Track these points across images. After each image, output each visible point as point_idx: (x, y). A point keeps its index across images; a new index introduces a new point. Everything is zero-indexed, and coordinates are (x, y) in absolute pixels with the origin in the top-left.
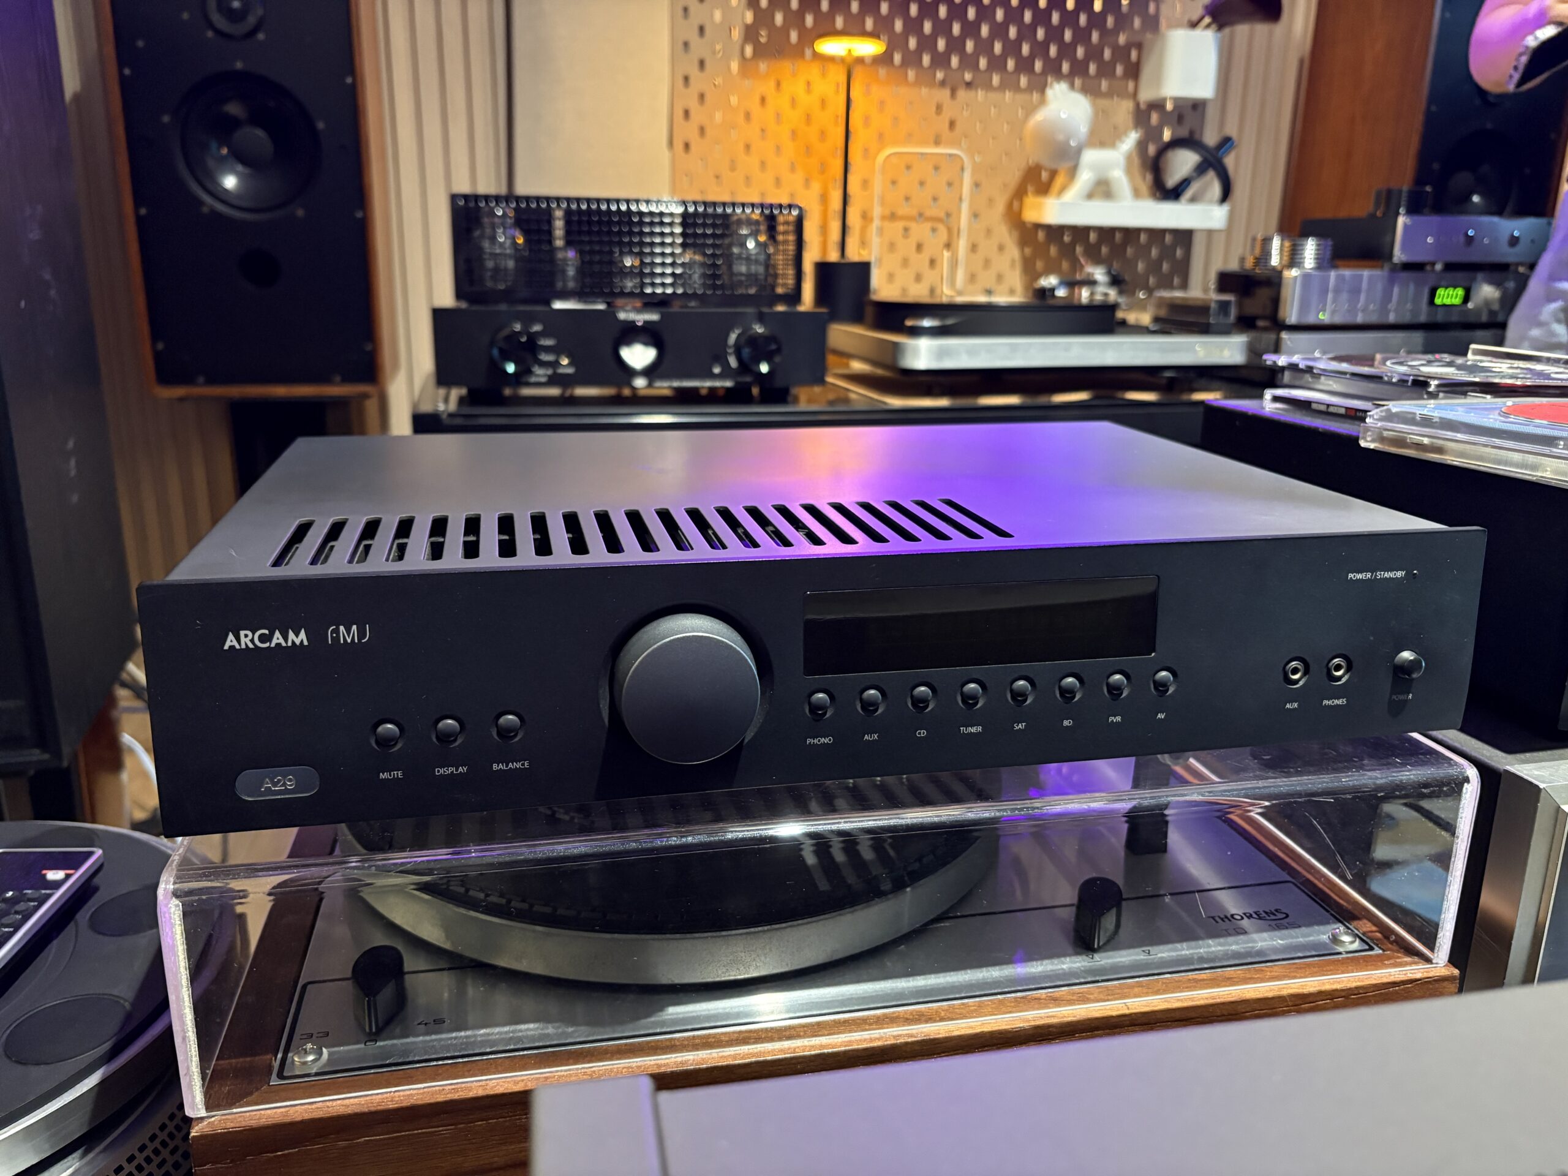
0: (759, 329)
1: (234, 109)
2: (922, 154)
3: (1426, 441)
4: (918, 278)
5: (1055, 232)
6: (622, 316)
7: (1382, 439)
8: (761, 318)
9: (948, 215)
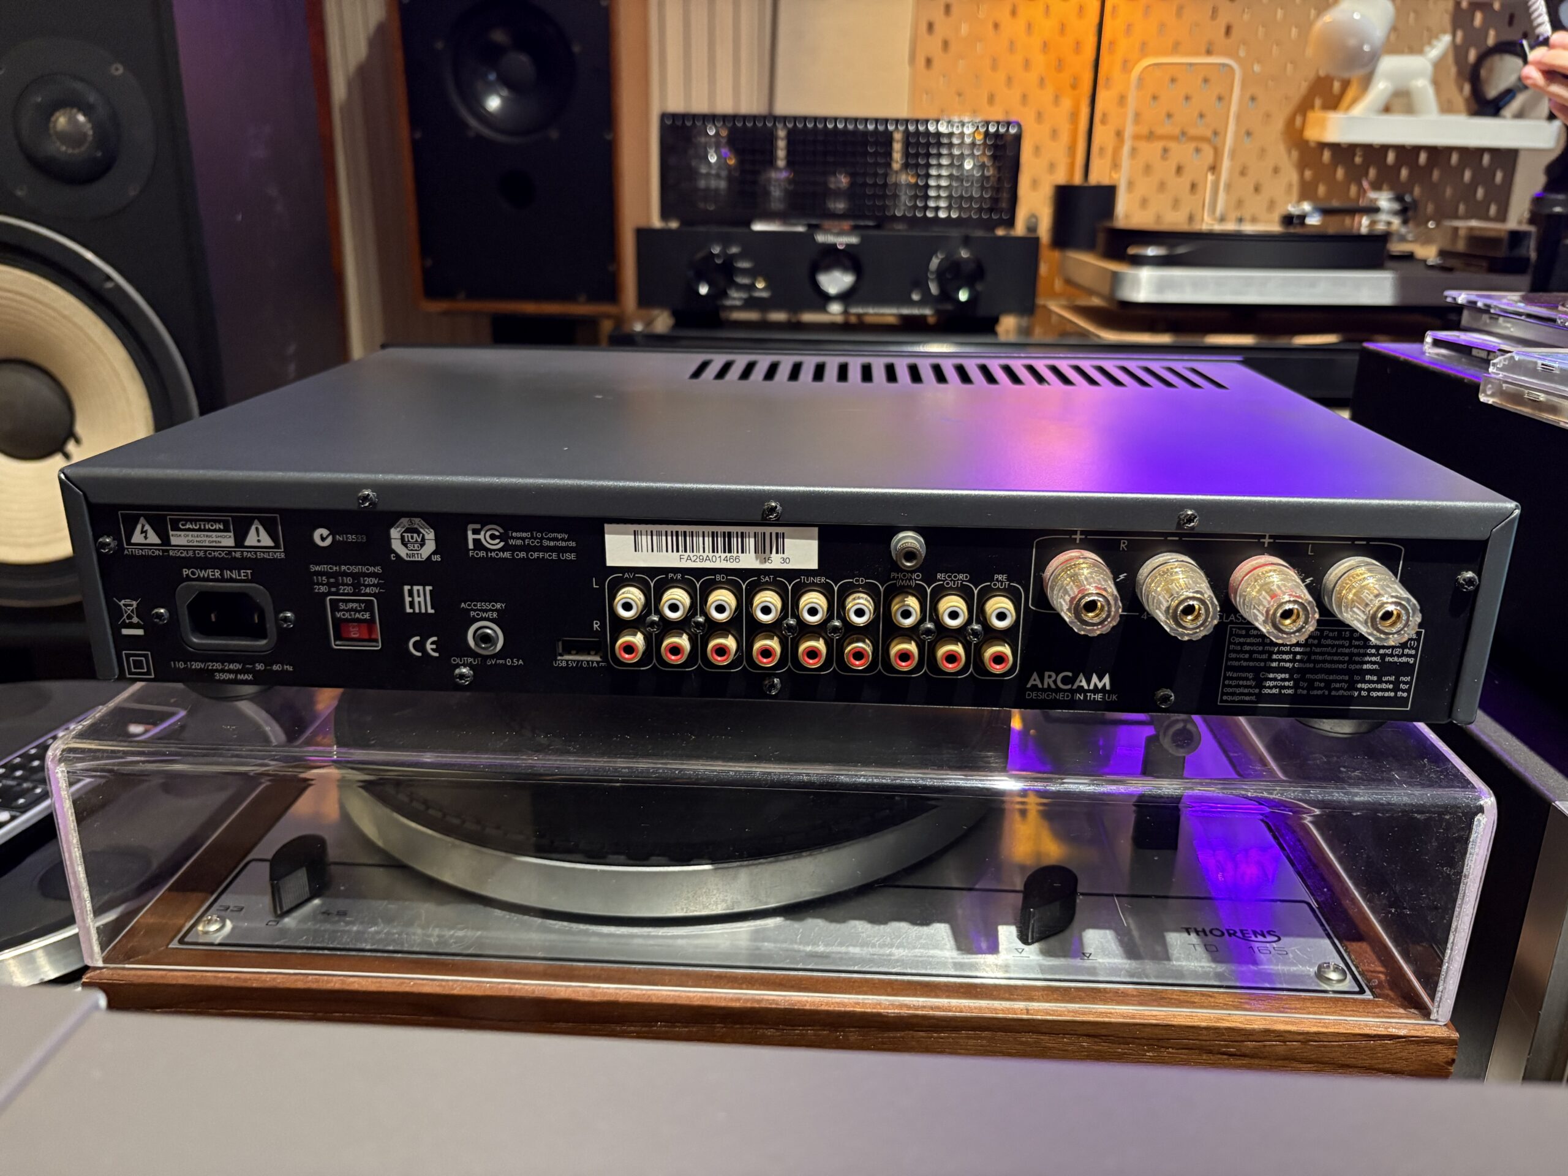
0: (964, 254)
1: (499, 36)
2: (1191, 64)
3: (1542, 397)
4: (1176, 204)
5: (1343, 152)
6: (821, 238)
7: (1502, 394)
8: (967, 241)
9: (1216, 133)
